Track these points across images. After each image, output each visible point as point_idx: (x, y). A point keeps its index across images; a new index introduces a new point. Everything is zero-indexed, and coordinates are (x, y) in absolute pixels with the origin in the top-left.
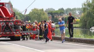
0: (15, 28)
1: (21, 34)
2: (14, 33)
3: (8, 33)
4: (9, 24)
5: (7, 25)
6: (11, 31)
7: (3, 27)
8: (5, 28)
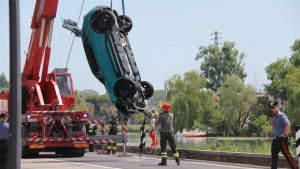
0: (74, 128)
1: (88, 141)
2: (74, 139)
3: (60, 139)
4: (63, 121)
5: (58, 122)
6: (66, 136)
7: (49, 126)
8: (54, 129)
